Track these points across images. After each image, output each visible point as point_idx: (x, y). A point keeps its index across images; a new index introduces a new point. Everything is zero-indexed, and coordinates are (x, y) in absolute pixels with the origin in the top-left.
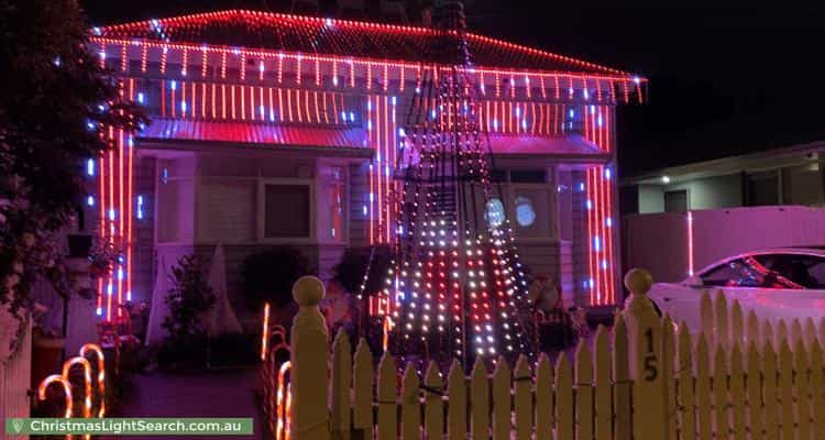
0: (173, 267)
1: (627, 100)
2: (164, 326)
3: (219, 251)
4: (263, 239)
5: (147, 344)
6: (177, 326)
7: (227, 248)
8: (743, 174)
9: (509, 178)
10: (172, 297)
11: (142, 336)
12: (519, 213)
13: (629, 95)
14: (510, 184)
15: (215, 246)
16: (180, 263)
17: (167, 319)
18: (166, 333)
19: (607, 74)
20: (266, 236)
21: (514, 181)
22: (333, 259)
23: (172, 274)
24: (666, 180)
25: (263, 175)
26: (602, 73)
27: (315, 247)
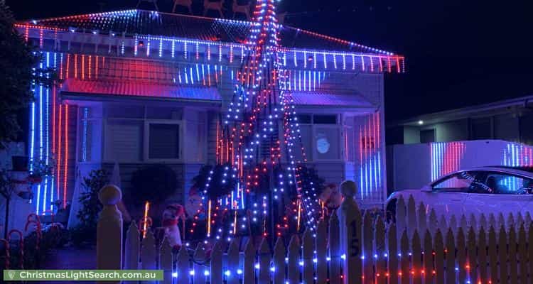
0: (84, 178)
1: (390, 71)
2: (78, 216)
3: (117, 168)
4: (147, 160)
5: (68, 228)
6: (87, 217)
7: (122, 165)
8: (469, 119)
9: (312, 120)
10: (84, 198)
11: (65, 223)
12: (318, 144)
13: (392, 67)
14: (312, 124)
15: (114, 164)
16: (91, 175)
17: (80, 212)
18: (79, 221)
19: (378, 53)
20: (150, 157)
21: (315, 122)
22: (194, 173)
23: (84, 182)
24: (421, 122)
25: (147, 118)
26: (374, 53)
27: (182, 165)
